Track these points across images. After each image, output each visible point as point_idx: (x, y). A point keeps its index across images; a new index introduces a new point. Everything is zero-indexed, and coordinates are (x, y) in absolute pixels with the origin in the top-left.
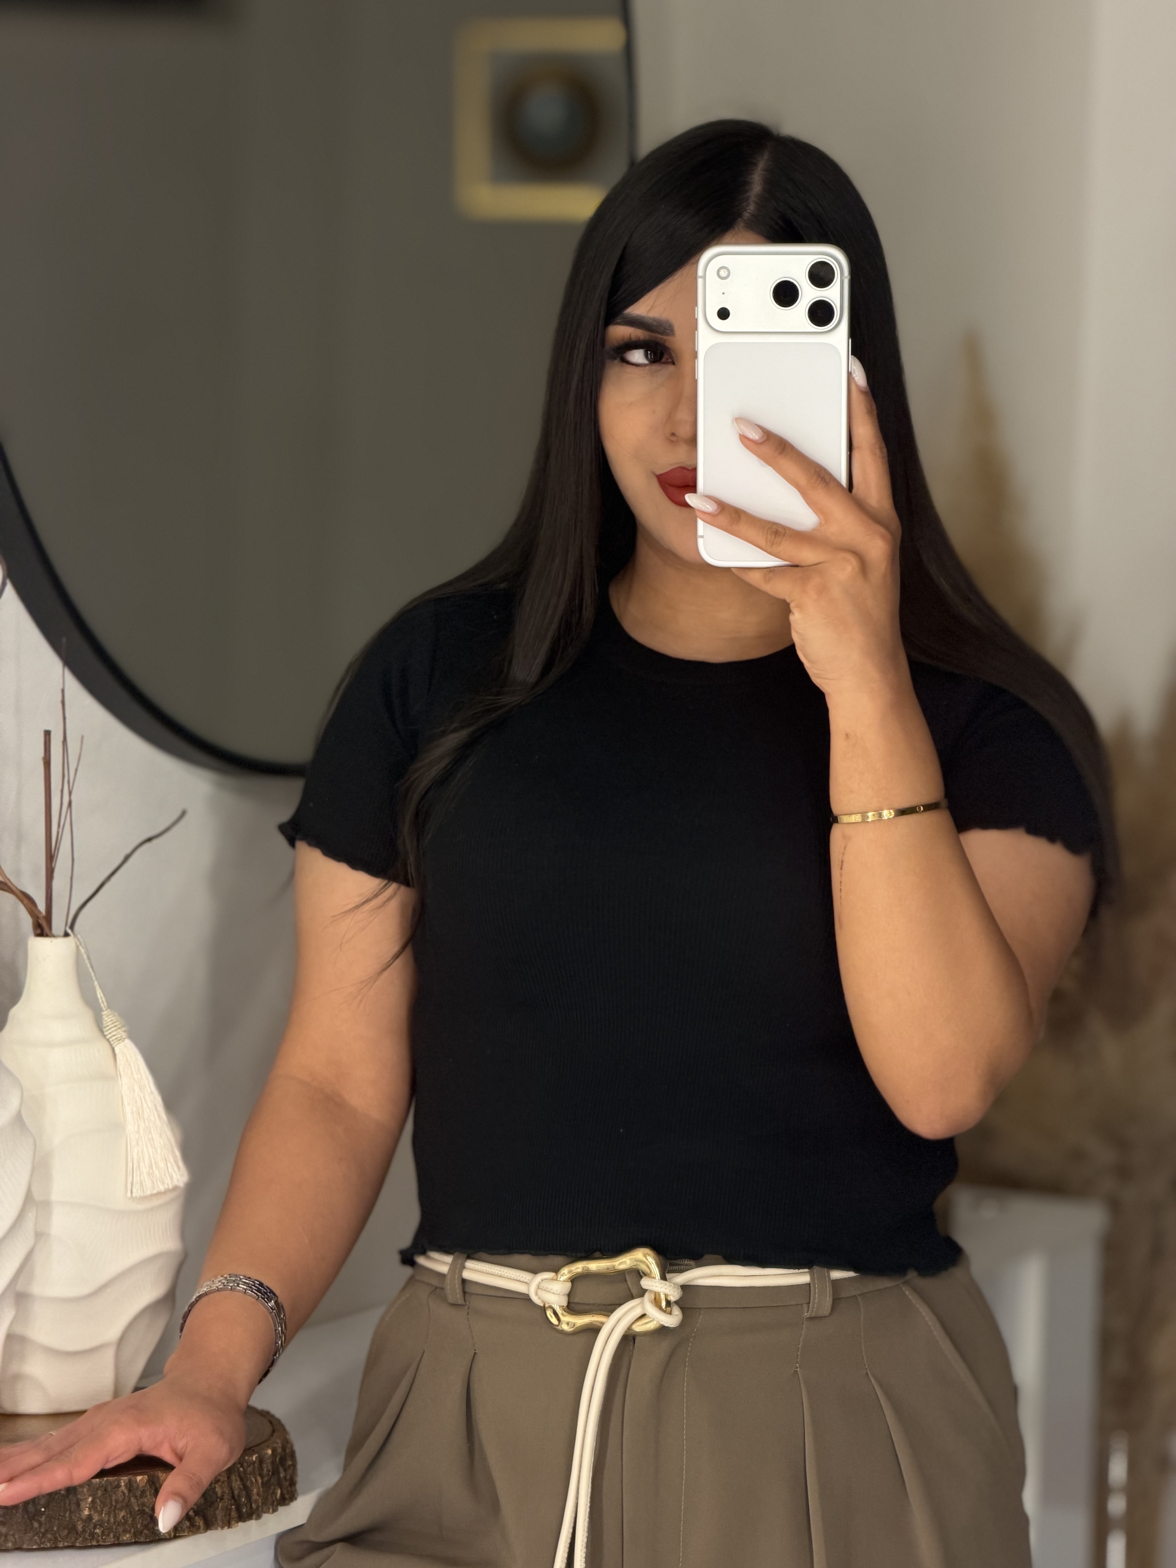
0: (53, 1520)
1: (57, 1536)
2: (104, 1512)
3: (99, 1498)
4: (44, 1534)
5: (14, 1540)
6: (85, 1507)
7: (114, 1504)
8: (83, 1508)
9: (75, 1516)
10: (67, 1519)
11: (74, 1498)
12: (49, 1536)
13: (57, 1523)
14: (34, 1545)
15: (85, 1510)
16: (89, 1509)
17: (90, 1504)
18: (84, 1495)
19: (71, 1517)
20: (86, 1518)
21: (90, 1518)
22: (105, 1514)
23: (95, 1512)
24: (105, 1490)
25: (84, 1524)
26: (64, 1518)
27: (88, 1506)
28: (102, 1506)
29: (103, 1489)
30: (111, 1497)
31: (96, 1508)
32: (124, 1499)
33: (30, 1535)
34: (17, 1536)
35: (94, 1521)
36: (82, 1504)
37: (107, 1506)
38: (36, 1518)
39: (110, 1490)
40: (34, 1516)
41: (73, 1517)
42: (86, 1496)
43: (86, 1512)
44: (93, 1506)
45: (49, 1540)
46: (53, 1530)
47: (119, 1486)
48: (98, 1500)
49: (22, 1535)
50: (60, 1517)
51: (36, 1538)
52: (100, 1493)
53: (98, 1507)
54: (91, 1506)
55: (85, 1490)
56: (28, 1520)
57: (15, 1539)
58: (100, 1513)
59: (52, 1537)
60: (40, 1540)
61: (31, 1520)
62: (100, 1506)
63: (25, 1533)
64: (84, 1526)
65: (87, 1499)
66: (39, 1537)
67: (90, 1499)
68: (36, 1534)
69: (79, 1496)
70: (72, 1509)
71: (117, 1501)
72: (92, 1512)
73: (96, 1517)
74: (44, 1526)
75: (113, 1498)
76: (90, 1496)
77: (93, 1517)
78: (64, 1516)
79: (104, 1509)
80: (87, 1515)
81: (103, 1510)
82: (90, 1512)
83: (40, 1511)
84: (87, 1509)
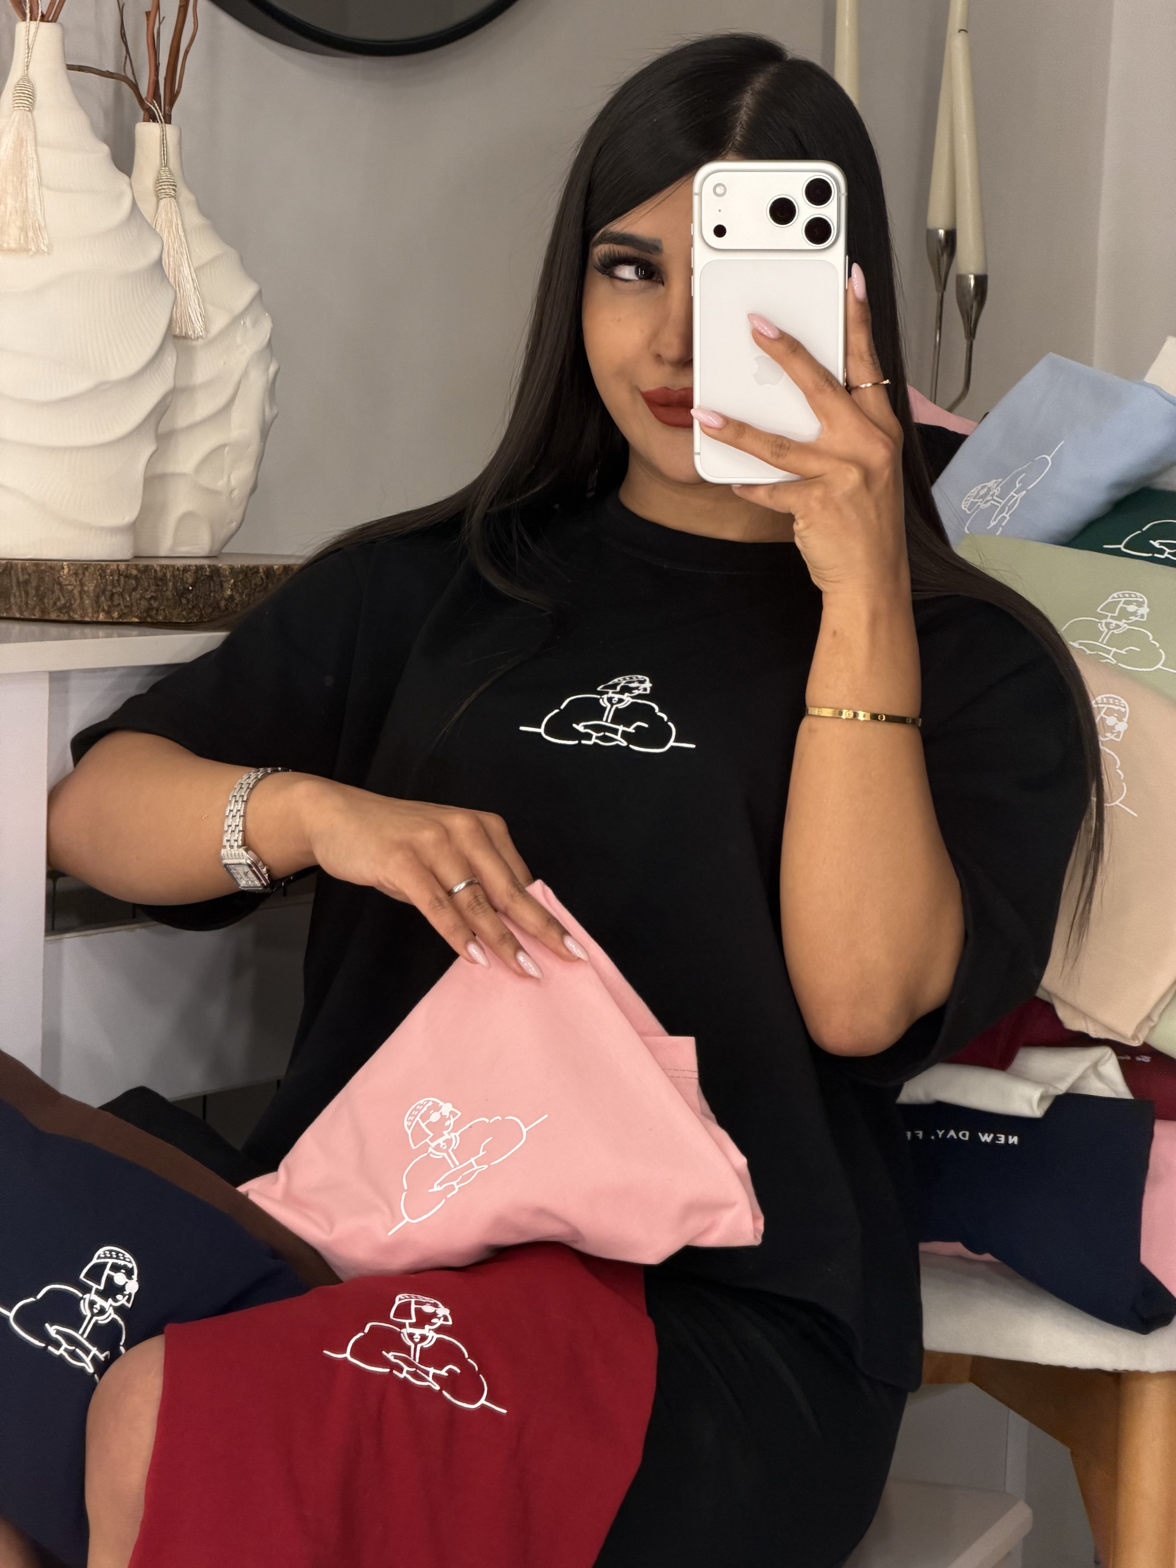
0: (199, 598)
1: (203, 612)
2: (245, 593)
3: (240, 581)
4: (191, 610)
5: (164, 614)
6: (228, 588)
7: (253, 587)
8: (225, 588)
9: (219, 595)
10: (212, 599)
11: (218, 580)
12: (196, 612)
13: (202, 601)
14: (182, 620)
15: (228, 590)
16: (232, 590)
17: (232, 585)
18: (226, 576)
19: (215, 597)
20: (229, 598)
21: (232, 597)
22: (246, 596)
23: (236, 592)
24: (246, 575)
25: (227, 603)
26: (209, 598)
27: (230, 586)
28: (243, 587)
29: (244, 574)
30: (250, 581)
31: (238, 590)
32: (262, 584)
33: (180, 609)
34: (167, 612)
35: (236, 601)
36: (225, 585)
37: (247, 588)
38: (185, 595)
39: (250, 575)
40: (183, 593)
41: (217, 596)
42: (229, 579)
43: (229, 592)
44: (234, 588)
45: (196, 616)
46: (200, 608)
47: (257, 572)
48: (240, 583)
49: (171, 610)
50: (206, 597)
51: (184, 613)
52: (241, 577)
53: (240, 589)
54: (233, 587)
55: (227, 572)
56: (177, 597)
57: (166, 614)
58: (241, 594)
59: (199, 613)
60: (188, 615)
61: (180, 598)
62: (241, 588)
63: (174, 609)
64: (226, 605)
65: (231, 580)
66: (187, 612)
67: (232, 581)
68: (185, 609)
69: (223, 579)
70: (216, 589)
71: (255, 584)
72: (234, 593)
73: (237, 598)
74: (191, 603)
75: (253, 583)
76: (232, 578)
77: (235, 597)
78: (210, 596)
79: (245, 591)
80: (228, 595)
81: (243, 593)
82: (233, 592)
83: (188, 589)
84: (229, 590)
